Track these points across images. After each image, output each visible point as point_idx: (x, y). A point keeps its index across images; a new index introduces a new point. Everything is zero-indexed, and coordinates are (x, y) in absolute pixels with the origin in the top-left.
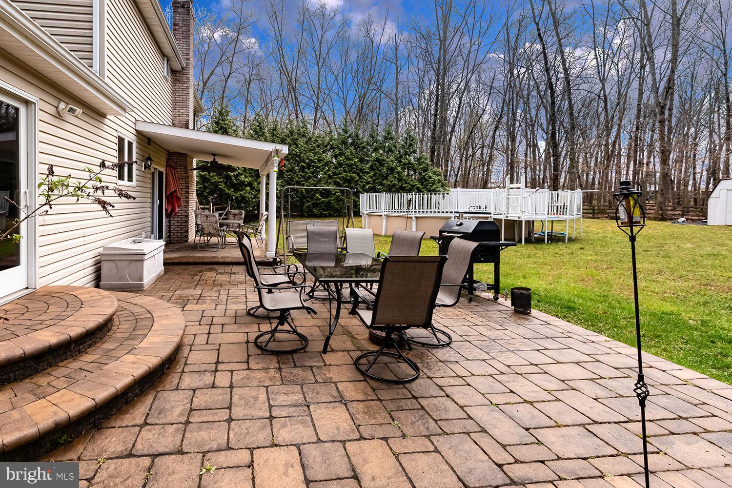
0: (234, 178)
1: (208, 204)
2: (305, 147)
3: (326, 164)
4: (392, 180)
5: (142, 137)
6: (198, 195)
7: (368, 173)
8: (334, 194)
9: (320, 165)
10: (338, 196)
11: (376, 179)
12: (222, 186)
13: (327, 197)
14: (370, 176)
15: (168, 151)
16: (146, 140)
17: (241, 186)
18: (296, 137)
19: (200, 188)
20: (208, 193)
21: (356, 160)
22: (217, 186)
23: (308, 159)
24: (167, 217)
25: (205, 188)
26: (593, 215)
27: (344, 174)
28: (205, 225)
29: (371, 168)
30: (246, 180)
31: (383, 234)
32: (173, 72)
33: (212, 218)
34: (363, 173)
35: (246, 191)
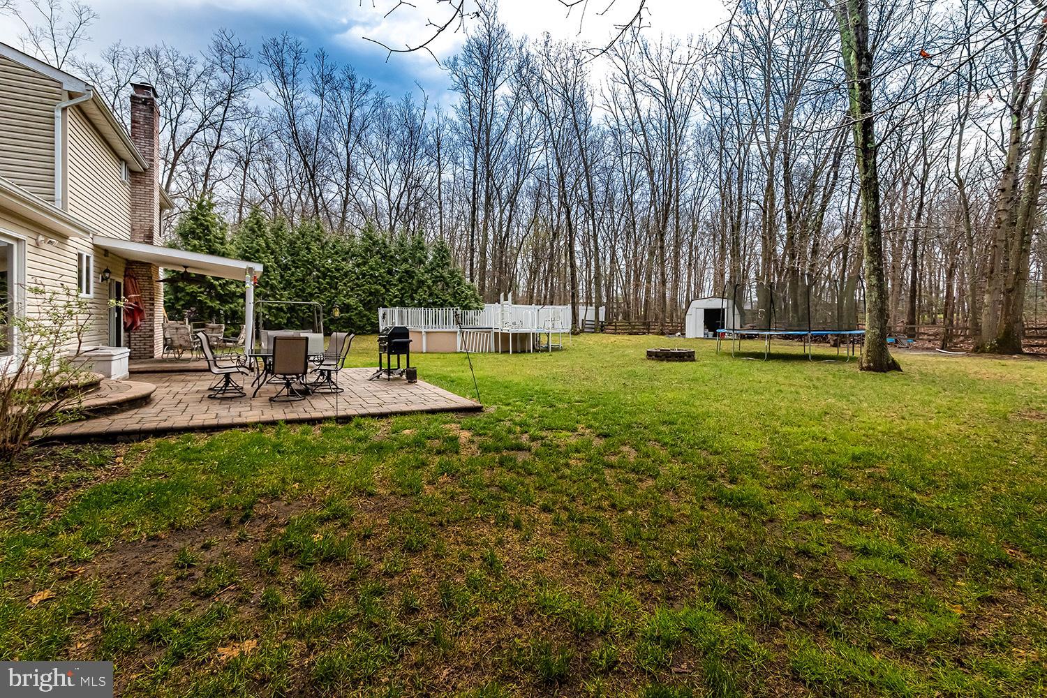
0: (219, 288)
1: (182, 319)
2: (319, 253)
3: (346, 275)
4: (422, 294)
5: (99, 250)
6: (168, 309)
7: (395, 285)
8: (356, 309)
9: (338, 275)
10: (360, 311)
11: (405, 293)
12: (203, 297)
13: (348, 312)
14: (398, 290)
15: (127, 260)
16: (103, 253)
17: (231, 298)
18: (308, 240)
19: (170, 299)
20: (183, 305)
21: (382, 271)
22: (196, 297)
23: (324, 267)
24: (126, 330)
25: (177, 299)
26: (616, 330)
27: (367, 286)
28: (175, 338)
29: (400, 280)
30: (238, 290)
32: (132, 173)
33: (182, 331)
34: (390, 285)
35: (238, 304)
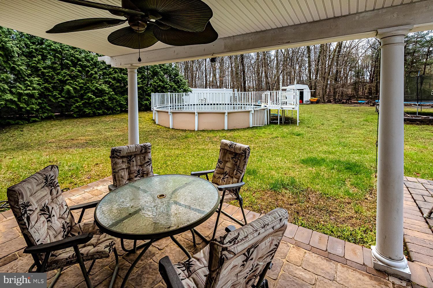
31: (226, 128)
